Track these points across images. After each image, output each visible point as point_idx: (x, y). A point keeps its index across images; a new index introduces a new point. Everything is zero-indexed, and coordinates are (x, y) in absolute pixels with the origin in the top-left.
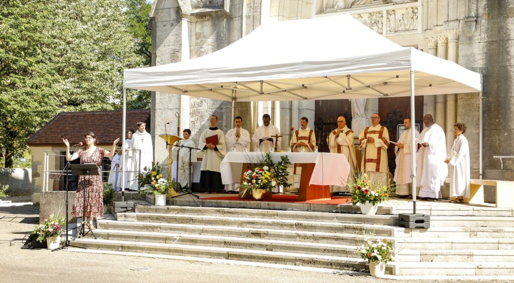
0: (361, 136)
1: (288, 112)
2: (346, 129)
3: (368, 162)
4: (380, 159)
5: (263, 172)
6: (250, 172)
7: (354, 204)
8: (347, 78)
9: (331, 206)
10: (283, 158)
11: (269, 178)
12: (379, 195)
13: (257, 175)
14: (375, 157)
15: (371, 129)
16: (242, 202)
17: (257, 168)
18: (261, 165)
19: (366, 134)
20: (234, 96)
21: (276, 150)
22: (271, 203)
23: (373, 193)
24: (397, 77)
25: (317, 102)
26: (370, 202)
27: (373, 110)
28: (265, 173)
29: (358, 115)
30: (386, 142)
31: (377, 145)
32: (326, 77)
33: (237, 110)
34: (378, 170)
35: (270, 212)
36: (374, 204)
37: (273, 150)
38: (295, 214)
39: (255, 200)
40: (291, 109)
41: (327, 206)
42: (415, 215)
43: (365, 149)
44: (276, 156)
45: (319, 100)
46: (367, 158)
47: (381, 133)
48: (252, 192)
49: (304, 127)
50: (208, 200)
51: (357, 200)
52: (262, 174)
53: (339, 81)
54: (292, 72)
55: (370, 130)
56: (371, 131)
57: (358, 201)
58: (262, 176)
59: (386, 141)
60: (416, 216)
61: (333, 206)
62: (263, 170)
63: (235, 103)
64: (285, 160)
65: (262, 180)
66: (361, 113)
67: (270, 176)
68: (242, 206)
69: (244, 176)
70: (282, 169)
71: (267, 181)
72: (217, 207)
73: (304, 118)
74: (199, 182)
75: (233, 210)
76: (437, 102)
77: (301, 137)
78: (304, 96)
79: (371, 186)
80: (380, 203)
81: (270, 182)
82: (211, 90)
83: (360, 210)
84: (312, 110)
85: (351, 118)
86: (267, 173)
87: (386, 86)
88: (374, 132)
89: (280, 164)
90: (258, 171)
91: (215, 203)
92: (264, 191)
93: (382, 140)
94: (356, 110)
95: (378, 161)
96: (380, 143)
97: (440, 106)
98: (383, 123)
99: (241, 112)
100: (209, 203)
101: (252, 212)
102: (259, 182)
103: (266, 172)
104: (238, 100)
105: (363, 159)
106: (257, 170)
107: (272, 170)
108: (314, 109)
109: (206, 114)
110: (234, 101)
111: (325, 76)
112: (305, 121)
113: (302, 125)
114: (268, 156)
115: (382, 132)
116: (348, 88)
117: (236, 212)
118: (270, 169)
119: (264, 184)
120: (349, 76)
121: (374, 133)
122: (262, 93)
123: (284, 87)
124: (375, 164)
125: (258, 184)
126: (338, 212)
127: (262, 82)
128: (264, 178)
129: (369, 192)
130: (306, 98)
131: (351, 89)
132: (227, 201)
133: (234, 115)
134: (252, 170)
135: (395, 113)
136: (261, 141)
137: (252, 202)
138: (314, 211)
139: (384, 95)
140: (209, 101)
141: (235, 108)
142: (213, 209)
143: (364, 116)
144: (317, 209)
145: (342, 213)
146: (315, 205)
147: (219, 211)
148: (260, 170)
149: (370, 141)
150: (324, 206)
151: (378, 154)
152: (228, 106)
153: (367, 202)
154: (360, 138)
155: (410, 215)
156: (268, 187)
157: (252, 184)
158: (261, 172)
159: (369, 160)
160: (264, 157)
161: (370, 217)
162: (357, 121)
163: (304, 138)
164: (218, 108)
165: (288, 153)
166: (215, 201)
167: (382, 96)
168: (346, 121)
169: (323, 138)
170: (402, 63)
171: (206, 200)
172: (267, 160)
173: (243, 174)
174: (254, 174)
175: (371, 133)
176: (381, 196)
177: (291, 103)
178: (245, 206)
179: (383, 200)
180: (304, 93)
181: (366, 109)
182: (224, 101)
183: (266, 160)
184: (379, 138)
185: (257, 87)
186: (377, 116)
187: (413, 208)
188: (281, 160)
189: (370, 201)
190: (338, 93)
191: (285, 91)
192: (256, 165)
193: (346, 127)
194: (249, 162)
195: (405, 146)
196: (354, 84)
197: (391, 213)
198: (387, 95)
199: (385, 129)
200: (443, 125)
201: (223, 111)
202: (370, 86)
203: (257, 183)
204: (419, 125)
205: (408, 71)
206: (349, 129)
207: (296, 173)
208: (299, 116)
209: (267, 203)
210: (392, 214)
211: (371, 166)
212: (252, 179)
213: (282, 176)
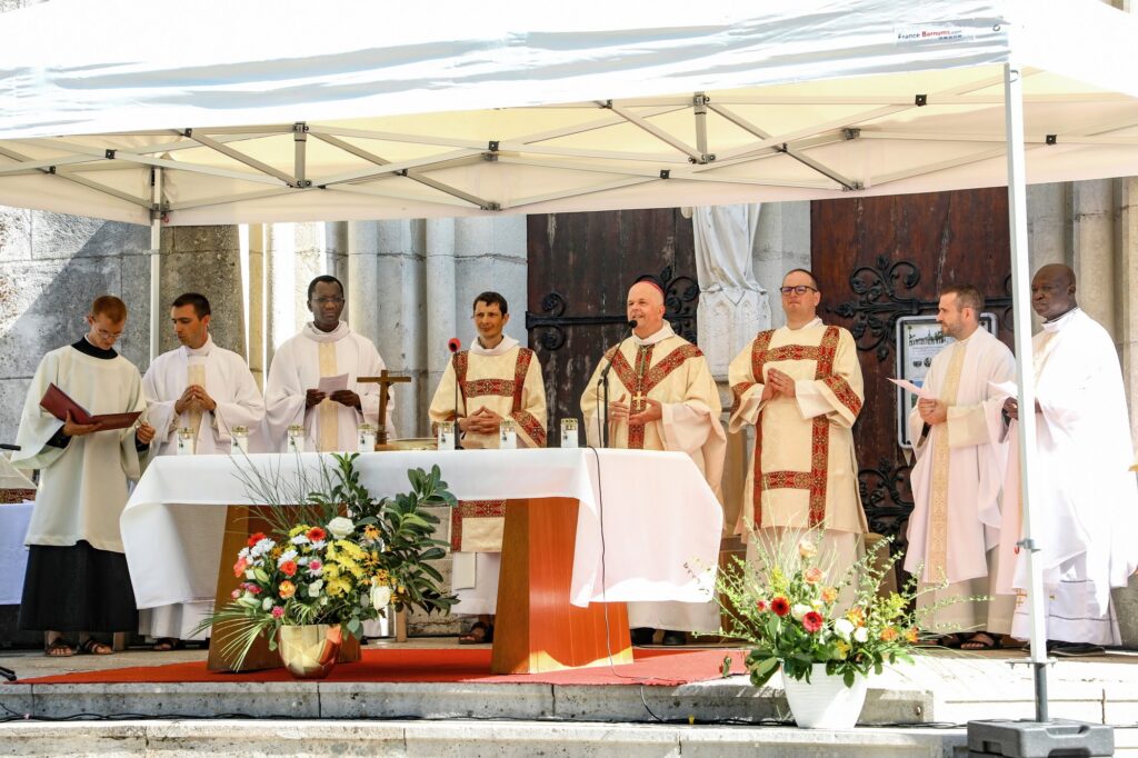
0: (740, 371)
1: (408, 268)
2: (666, 340)
3: (774, 485)
4: (824, 472)
5: (331, 545)
6: (265, 545)
7: (760, 680)
8: (692, 110)
9: (651, 692)
10: (417, 478)
11: (358, 573)
12: (870, 636)
13: (303, 561)
14: (803, 463)
15: (782, 339)
16: (230, 687)
17: (299, 528)
18: (316, 514)
19: (758, 360)
20: (157, 200)
21: (381, 439)
22: (370, 687)
23: (844, 628)
24: (921, 101)
25: (536, 224)
26: (830, 671)
27: (791, 255)
28: (339, 549)
29: (724, 277)
30: (845, 394)
31: (811, 409)
32: (608, 105)
33: (172, 263)
34: (817, 516)
35: (367, 731)
36: (849, 681)
37: (371, 440)
38: (486, 736)
39: (290, 674)
40: (421, 258)
41: (630, 692)
42: (1043, 727)
43: (759, 425)
44: (389, 472)
45: (545, 217)
46: (768, 467)
47: (825, 357)
48: (277, 639)
49: (491, 337)
50: (64, 689)
51: (770, 663)
52: (322, 553)
53: (659, 123)
54: (457, 80)
55: (777, 342)
56: (783, 350)
57: (777, 665)
58: (325, 562)
59: (848, 390)
60: (1053, 731)
61: (657, 692)
62: (329, 537)
63: (164, 231)
64: (427, 485)
65: (326, 584)
66: (736, 270)
67: (362, 563)
68: (230, 705)
69: (239, 568)
70: (420, 530)
71: (347, 588)
72: (108, 718)
73: (490, 298)
74: (19, 602)
75: (187, 727)
76: (1078, 217)
77: (481, 383)
78: (488, 196)
79: (833, 595)
80: (879, 671)
81: (365, 589)
82: (52, 170)
83: (786, 707)
84: (514, 259)
85: (694, 293)
86: (349, 546)
87: (851, 145)
88: (796, 352)
89: (406, 504)
90: (302, 540)
91: (96, 697)
92: (332, 634)
93: (829, 383)
94: (718, 256)
95: (817, 483)
96: (822, 400)
97: (1091, 234)
98: (830, 312)
99: (192, 272)
100: (66, 702)
101: (281, 734)
102: (314, 589)
103: (341, 543)
104: (177, 220)
105: (751, 476)
106: (298, 534)
107: (371, 536)
108: (524, 255)
109: (21, 283)
110: (157, 222)
111: (604, 99)
112: (494, 308)
113: (484, 328)
114: (350, 471)
115: (832, 353)
116: (698, 156)
117: (203, 739)
118: (360, 529)
119: (334, 601)
120: (700, 102)
121: (798, 357)
122: (304, 184)
123: (398, 155)
124: (806, 493)
125: (309, 601)
126: (685, 722)
127: (300, 129)
128: (333, 570)
129: (825, 626)
130: (494, 207)
131: (712, 158)
132: (158, 689)
133: (163, 287)
134: (274, 537)
135: (885, 267)
136: (313, 398)
137: (277, 687)
138: (572, 718)
139: (847, 187)
140: (38, 225)
141: (164, 256)
142: (88, 731)
143: (751, 283)
144: (585, 707)
145: (699, 722)
146: (576, 692)
147: (120, 737)
148: (315, 535)
149: (779, 390)
150: (617, 693)
151: (815, 449)
152: (128, 247)
153: (819, 669)
154: (732, 383)
155: (1026, 728)
156: (356, 611)
157: (282, 603)
158: (319, 545)
159: (774, 475)
160: (331, 474)
161: (833, 741)
162: (722, 304)
163: (493, 387)
164: (77, 257)
165: (443, 455)
166: (99, 688)
167: (834, 192)
168: (667, 302)
169: (568, 387)
170: (966, 31)
171: (51, 689)
172: (345, 490)
173: (229, 557)
174: (289, 555)
175: (783, 358)
176: (881, 641)
177: (421, 228)
178: (246, 707)
179: (892, 658)
180: (487, 184)
181: (759, 253)
182: (108, 223)
183: (338, 489)
184: (818, 377)
185: (279, 154)
186: (807, 280)
187: (1033, 696)
188: (407, 488)
189: (832, 665)
190: (642, 180)
191: (404, 173)
192: (292, 514)
193: (667, 329)
194: (261, 502)
195: (952, 413)
196: (723, 138)
197: (925, 719)
198: (858, 187)
199: (846, 336)
200: (1108, 317)
201: (106, 270)
202: (789, 149)
203: (301, 597)
204: (992, 316)
205: (996, 69)
206: (681, 342)
207: (464, 547)
208: (458, 287)
209: (349, 687)
210: (929, 725)
211: (786, 506)
212: (278, 578)
213: (415, 558)
